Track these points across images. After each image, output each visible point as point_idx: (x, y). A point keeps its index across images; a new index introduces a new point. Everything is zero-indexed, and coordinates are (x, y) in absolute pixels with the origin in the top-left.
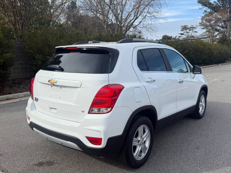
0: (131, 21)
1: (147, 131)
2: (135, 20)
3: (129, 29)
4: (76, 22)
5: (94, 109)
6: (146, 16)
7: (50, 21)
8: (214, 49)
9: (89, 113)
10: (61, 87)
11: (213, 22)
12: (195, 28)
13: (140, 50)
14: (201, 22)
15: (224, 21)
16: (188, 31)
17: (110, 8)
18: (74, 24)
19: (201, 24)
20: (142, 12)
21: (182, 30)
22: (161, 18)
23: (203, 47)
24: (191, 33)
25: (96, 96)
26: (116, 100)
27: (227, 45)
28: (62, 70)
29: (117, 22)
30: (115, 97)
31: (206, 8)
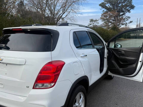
0: (60, 15)
1: (82, 96)
2: (63, 14)
3: (59, 19)
4: (23, 15)
5: (38, 84)
6: (70, 12)
7: (5, 13)
8: (110, 33)
9: (33, 88)
10: (7, 64)
11: (108, 17)
12: (98, 21)
13: (74, 32)
14: (101, 17)
15: (114, 17)
16: (94, 22)
17: (46, 6)
18: (22, 16)
19: (101, 18)
20: (67, 9)
21: (90, 22)
22: (80, 14)
23: (103, 32)
24: (95, 24)
25: (40, 73)
26: (58, 75)
27: (116, 30)
28: (8, 49)
29: (51, 15)
30: (58, 72)
31: (104, 9)
